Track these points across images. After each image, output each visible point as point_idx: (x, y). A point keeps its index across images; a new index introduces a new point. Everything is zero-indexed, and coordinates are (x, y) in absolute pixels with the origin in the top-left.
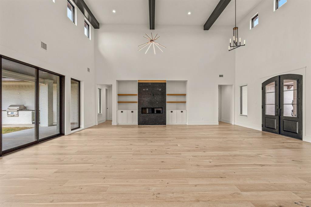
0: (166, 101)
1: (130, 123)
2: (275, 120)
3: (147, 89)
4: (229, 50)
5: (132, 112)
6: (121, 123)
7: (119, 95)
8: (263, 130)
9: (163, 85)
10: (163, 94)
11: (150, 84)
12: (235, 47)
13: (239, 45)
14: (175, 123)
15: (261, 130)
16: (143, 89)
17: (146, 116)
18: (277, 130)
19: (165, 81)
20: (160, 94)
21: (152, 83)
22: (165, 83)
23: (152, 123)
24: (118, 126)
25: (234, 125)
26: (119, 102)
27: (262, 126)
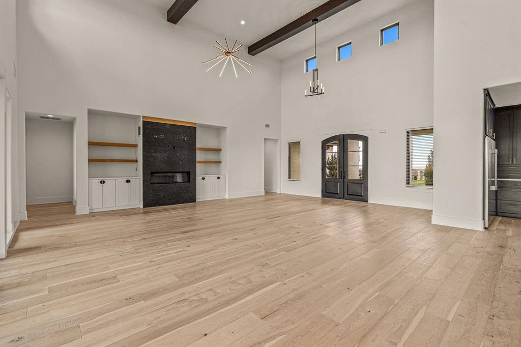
0: (197, 160)
1: (122, 205)
2: (339, 184)
3: (162, 136)
4: (306, 96)
5: (128, 181)
6: (98, 207)
7: (91, 144)
8: (323, 196)
9: (191, 131)
10: (192, 147)
11: (168, 127)
12: (314, 94)
13: (320, 92)
14: (208, 197)
15: (320, 196)
16: (154, 136)
17: (161, 188)
18: (341, 195)
19: (195, 124)
20: (186, 147)
21: (171, 125)
22: (195, 128)
23: (171, 201)
24: (93, 215)
25: (280, 194)
26: (91, 161)
27: (322, 192)
